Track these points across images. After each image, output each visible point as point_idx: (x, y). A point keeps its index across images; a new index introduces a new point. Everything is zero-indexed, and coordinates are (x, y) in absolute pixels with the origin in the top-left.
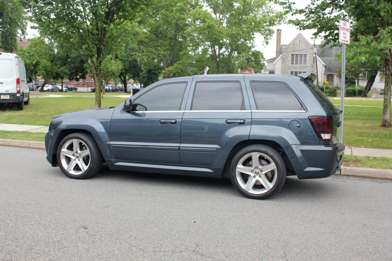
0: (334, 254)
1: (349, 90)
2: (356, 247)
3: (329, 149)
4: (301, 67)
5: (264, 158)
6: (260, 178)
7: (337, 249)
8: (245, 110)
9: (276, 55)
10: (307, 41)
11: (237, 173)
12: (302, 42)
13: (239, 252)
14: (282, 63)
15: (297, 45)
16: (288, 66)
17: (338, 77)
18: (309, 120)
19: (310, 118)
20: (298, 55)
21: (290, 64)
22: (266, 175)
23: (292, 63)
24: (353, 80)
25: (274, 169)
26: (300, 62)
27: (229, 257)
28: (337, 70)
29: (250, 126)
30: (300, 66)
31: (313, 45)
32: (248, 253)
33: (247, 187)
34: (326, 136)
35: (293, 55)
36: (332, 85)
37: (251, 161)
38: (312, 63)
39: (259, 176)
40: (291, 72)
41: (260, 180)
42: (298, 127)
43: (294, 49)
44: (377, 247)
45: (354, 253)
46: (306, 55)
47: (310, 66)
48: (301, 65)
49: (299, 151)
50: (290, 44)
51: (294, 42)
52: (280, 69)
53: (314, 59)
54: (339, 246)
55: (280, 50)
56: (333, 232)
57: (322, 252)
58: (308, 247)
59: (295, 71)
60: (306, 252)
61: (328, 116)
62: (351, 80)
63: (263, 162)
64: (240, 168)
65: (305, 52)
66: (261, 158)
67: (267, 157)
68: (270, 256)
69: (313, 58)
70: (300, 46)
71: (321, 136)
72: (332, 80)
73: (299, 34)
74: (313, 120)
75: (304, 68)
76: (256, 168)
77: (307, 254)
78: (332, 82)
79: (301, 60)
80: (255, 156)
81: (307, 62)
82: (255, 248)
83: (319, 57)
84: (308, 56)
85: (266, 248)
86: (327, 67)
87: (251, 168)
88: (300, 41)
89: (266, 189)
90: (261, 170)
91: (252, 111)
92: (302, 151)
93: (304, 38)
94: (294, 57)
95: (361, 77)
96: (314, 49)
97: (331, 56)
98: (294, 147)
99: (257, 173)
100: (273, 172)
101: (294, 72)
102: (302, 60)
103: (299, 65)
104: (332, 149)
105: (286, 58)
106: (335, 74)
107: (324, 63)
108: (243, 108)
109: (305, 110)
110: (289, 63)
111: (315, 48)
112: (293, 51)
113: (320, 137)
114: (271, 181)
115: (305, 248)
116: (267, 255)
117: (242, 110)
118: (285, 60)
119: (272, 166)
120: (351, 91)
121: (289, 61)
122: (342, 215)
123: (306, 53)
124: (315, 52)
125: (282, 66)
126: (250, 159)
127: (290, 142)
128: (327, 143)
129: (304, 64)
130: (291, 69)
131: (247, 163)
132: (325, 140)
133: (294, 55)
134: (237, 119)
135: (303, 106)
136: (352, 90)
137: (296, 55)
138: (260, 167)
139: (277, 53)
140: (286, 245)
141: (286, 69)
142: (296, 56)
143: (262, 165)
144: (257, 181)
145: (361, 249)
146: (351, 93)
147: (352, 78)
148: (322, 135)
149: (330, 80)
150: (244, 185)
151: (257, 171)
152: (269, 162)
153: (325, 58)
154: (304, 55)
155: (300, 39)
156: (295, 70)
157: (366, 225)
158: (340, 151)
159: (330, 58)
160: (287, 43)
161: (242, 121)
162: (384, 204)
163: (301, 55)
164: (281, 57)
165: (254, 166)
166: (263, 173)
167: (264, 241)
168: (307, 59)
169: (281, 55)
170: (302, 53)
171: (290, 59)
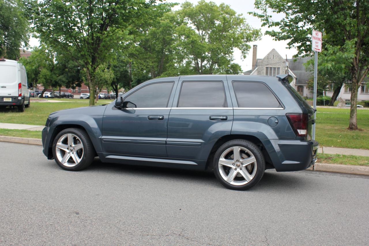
0: (312, 239)
2: (332, 232)
3: (305, 143)
5: (245, 152)
6: (241, 171)
7: (315, 234)
8: (228, 107)
9: (252, 68)
10: (280, 56)
11: (219, 166)
12: (275, 57)
13: (223, 236)
15: (271, 59)
17: (307, 88)
18: (287, 116)
19: (287, 115)
20: (272, 68)
22: (246, 167)
24: (321, 91)
25: (254, 162)
26: (273, 74)
27: (214, 241)
28: (307, 82)
29: (232, 122)
31: (285, 59)
32: (232, 237)
33: (228, 179)
34: (302, 132)
35: (267, 68)
36: (303, 95)
37: (232, 155)
39: (240, 168)
41: (241, 172)
42: (276, 123)
43: (269, 62)
44: (352, 233)
45: (331, 238)
46: (279, 68)
49: (277, 146)
50: (265, 58)
51: (269, 56)
53: (286, 72)
54: (316, 232)
55: (256, 63)
56: (310, 220)
57: (301, 236)
58: (287, 232)
60: (286, 237)
61: (303, 114)
62: (319, 91)
63: (244, 156)
64: (222, 161)
65: (278, 66)
66: (242, 152)
67: (247, 150)
68: (252, 240)
70: (274, 60)
71: (297, 131)
72: (302, 91)
73: (273, 50)
74: (290, 117)
76: (238, 161)
77: (287, 239)
78: (302, 93)
79: (274, 73)
80: (237, 150)
82: (238, 233)
83: (291, 70)
85: (248, 233)
86: (298, 79)
87: (233, 161)
88: (273, 55)
89: (246, 180)
90: (241, 163)
91: (234, 108)
92: (280, 146)
93: (277, 53)
95: (328, 88)
96: (286, 63)
97: (300, 70)
98: (272, 142)
99: (238, 166)
100: (252, 165)
104: (308, 143)
105: (262, 71)
106: (305, 86)
107: (296, 75)
108: (225, 105)
109: (283, 108)
111: (287, 62)
112: (267, 65)
113: (297, 133)
114: (251, 173)
115: (285, 233)
116: (250, 239)
117: (225, 107)
118: (261, 72)
119: (252, 159)
120: (319, 101)
121: (264, 73)
122: (317, 204)
123: (279, 67)
124: (287, 65)
126: (231, 153)
127: (269, 137)
128: (303, 138)
131: (229, 156)
132: (302, 135)
133: (268, 68)
134: (220, 116)
135: (281, 104)
136: (320, 100)
137: (270, 68)
138: (241, 160)
139: (253, 66)
140: (266, 231)
142: (270, 69)
143: (243, 158)
144: (238, 173)
145: (338, 235)
147: (320, 89)
148: (299, 131)
149: (300, 91)
150: (226, 177)
151: (238, 164)
152: (249, 156)
153: (296, 71)
154: (278, 68)
155: (274, 53)
157: (340, 213)
158: (314, 146)
159: (300, 71)
160: (262, 58)
161: (225, 118)
162: (355, 196)
163: (275, 68)
164: (257, 69)
165: (235, 159)
166: (244, 166)
167: (246, 227)
168: (280, 71)
169: (257, 68)
170: (275, 67)
171: (265, 71)
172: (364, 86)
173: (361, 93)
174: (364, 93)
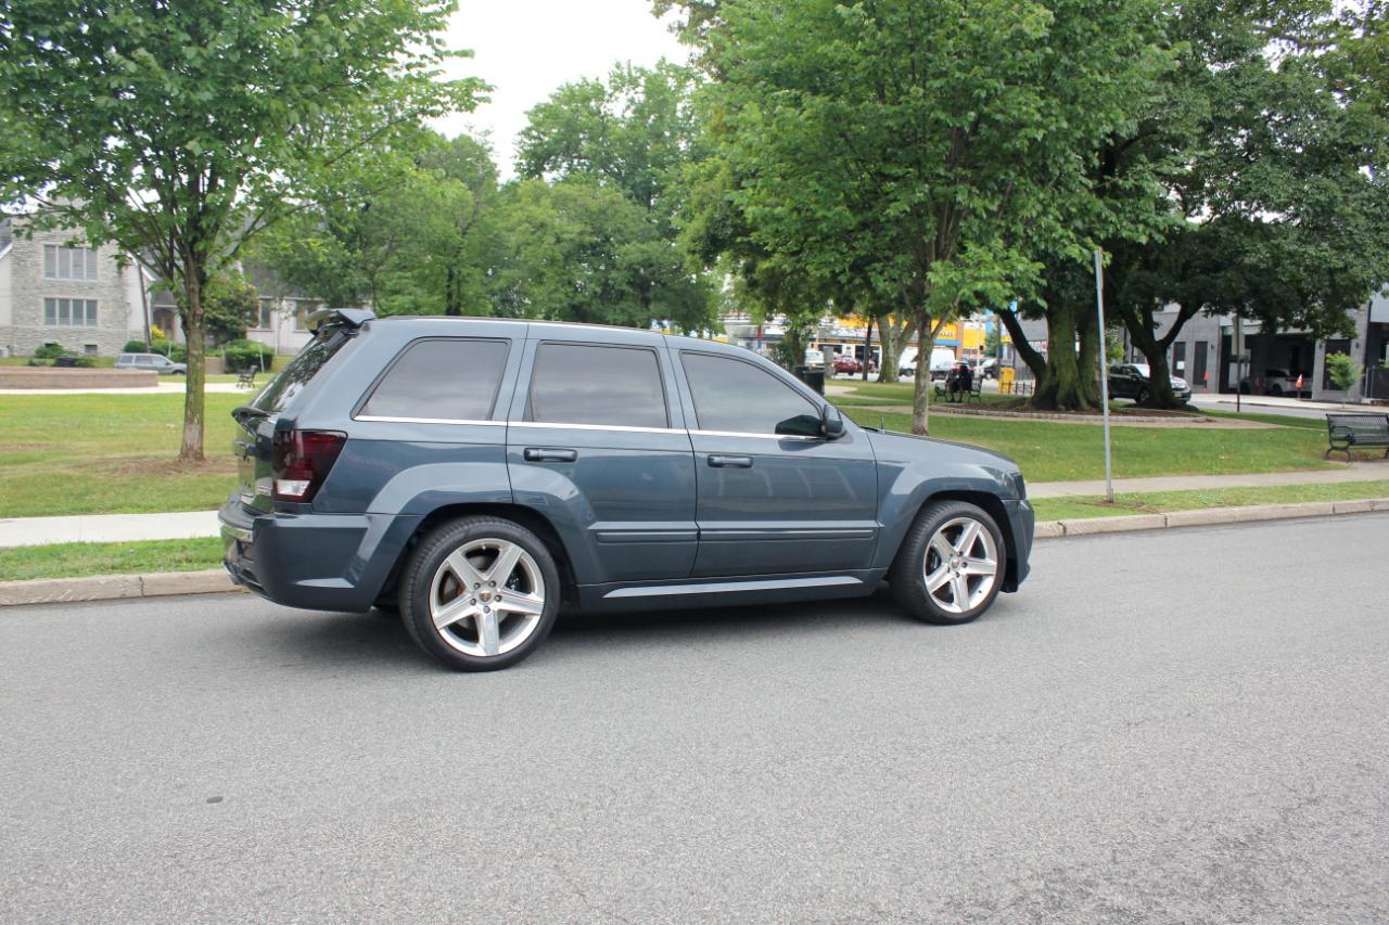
1: (234, 355)
4: (80, 287)
14: (15, 272)
16: (34, 281)
21: (42, 276)
23: (50, 274)
26: (74, 270)
30: (75, 283)
35: (49, 248)
36: (172, 338)
38: (116, 274)
40: (46, 299)
47: (109, 283)
48: (80, 281)
52: (9, 293)
59: (61, 297)
62: (228, 325)
72: (171, 326)
75: (91, 288)
78: (171, 332)
79: (77, 265)
81: (99, 272)
84: (99, 252)
94: (54, 256)
101: (57, 303)
102: (81, 266)
103: (71, 280)
105: (29, 257)
110: (39, 273)
112: (49, 237)
118: (24, 261)
120: (241, 357)
121: (38, 265)
125: (16, 281)
129: (89, 276)
130: (46, 290)
133: (53, 247)
136: (242, 354)
137: (60, 248)
141: (27, 292)
142: (61, 257)
146: (240, 361)
154: (87, 249)
156: (60, 293)
164: (11, 251)
168: (99, 261)
169: (9, 247)
170: (80, 245)
171: (41, 259)
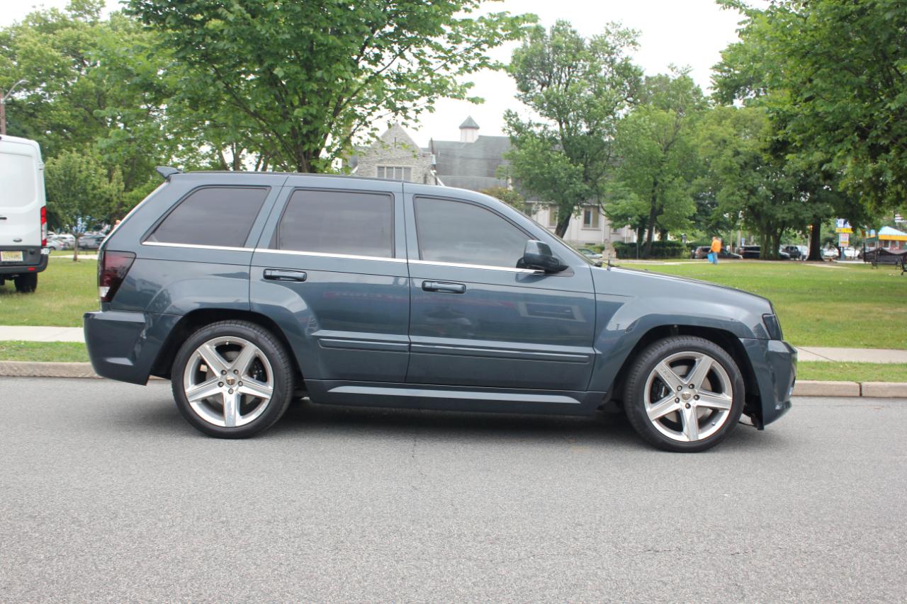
10: (411, 141)
12: (399, 142)
15: (390, 148)
20: (392, 168)
31: (424, 149)
35: (380, 168)
43: (385, 155)
46: (410, 169)
51: (384, 141)
53: (426, 177)
65: (407, 163)
69: (424, 176)
70: (396, 151)
84: (413, 171)
88: (395, 138)
93: (404, 133)
94: (383, 173)
96: (432, 157)
105: (367, 175)
111: (434, 156)
112: (381, 160)
123: (409, 166)
124: (435, 163)
133: (383, 167)
137: (388, 168)
142: (387, 172)
154: (406, 169)
155: (397, 134)
163: (399, 169)
164: (357, 171)
168: (412, 177)
169: (356, 169)
170: (400, 166)
171: (375, 176)
172: (589, 212)
173: (585, 226)
174: (589, 227)
